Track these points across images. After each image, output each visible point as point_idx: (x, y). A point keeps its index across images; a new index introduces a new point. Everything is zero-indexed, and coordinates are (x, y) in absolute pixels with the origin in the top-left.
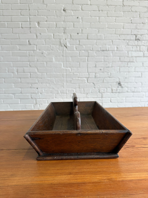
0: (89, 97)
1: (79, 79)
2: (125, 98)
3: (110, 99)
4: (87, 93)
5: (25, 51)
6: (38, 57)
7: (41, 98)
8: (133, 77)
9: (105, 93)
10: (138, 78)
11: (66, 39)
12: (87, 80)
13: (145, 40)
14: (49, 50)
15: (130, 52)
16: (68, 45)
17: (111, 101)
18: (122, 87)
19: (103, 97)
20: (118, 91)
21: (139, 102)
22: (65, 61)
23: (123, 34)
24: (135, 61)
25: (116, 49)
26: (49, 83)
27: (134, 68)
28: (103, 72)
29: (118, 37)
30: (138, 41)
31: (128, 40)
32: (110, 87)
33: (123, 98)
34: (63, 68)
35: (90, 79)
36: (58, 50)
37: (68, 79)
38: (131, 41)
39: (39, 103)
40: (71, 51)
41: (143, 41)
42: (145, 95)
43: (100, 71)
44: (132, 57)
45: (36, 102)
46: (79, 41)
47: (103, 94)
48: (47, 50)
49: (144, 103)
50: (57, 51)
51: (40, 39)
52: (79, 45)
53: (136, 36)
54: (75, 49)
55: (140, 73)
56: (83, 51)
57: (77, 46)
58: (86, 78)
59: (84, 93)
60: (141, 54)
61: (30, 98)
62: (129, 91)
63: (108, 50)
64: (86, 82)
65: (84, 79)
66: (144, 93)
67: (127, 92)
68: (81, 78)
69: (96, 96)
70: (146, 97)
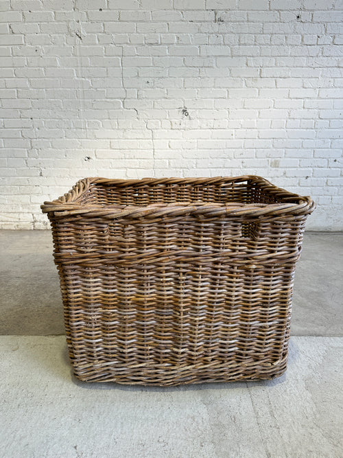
0: (129, 137)
1: (108, 100)
2: (196, 141)
3: (168, 141)
4: (125, 130)
5: (5, 47)
6: (28, 58)
7: (39, 138)
8: (212, 98)
9: (158, 130)
10: (221, 100)
11: (78, 22)
12: (123, 102)
13: (234, 22)
14: (48, 44)
15: (203, 47)
16: (83, 33)
17: (169, 147)
18: (190, 119)
19: (155, 137)
20: (183, 126)
21: (223, 149)
22: (79, 65)
23: (189, 10)
24: (214, 65)
25: (176, 40)
26: (53, 109)
27: (213, 79)
28: (153, 88)
29: (179, 15)
30: (221, 23)
31: (200, 21)
32: (167, 118)
33: (191, 140)
34: (76, 78)
35: (128, 100)
36: (65, 43)
37: (86, 100)
38: (206, 23)
39: (36, 147)
40: (89, 45)
41: (231, 24)
42: (236, 135)
43: (147, 85)
44: (208, 56)
45: (31, 144)
46: (104, 25)
47: (155, 131)
48: (45, 44)
49: (234, 150)
50: (64, 45)
51: (30, 22)
52: (104, 32)
53: (216, 14)
54: (97, 42)
55: (225, 90)
56: (113, 46)
57: (100, 34)
58: (121, 98)
59: (118, 129)
60: (226, 51)
61: (21, 136)
62: (204, 126)
63: (161, 44)
64: (122, 107)
65: (117, 100)
66: (234, 130)
67: (201, 129)
68: (112, 98)
69: (141, 136)
70: (236, 138)
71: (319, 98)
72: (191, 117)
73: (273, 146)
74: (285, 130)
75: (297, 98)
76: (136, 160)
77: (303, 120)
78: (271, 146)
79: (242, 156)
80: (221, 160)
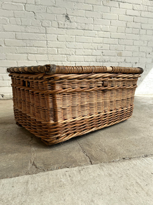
0: (29, 31)
1: (13, 3)
2: (75, 37)
3: (56, 36)
4: (26, 26)
8: (83, 10)
9: (50, 28)
10: (89, 11)
12: (25, 6)
17: (57, 39)
18: (70, 22)
19: (47, 32)
20: (66, 26)
21: (91, 43)
32: (56, 20)
33: (72, 36)
35: (28, 5)
42: (98, 35)
47: (48, 28)
49: (97, 44)
55: (91, 5)
58: (23, 3)
59: (21, 25)
62: (79, 27)
64: (24, 9)
65: (20, 4)
66: (97, 32)
67: (77, 29)
68: (16, 2)
69: (38, 31)
70: (98, 37)
71: (141, 16)
72: (71, 20)
73: (119, 43)
74: (124, 34)
75: (130, 16)
76: (34, 48)
77: (134, 29)
78: (118, 43)
79: (102, 48)
80: (90, 50)
